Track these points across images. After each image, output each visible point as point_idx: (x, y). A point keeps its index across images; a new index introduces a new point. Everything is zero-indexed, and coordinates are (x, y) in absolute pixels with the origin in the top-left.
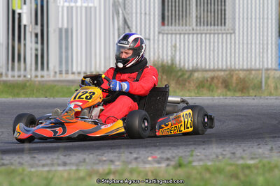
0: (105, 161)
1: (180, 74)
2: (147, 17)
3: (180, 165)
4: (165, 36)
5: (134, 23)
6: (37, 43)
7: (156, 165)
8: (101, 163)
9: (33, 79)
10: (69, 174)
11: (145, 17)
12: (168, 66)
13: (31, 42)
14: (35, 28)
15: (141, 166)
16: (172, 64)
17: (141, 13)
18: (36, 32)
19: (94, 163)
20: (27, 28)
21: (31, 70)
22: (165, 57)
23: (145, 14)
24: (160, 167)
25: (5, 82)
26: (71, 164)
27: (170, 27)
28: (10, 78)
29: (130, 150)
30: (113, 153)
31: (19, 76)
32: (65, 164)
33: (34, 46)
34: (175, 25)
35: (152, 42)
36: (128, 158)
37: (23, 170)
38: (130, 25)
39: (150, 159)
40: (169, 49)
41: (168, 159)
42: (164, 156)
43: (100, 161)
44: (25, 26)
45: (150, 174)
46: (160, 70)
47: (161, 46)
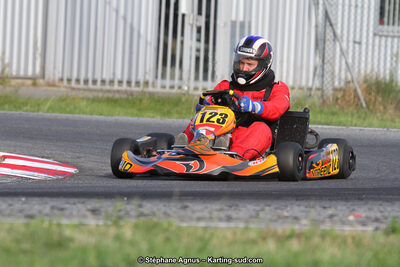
0: (287, 217)
2: (359, 11)
3: (393, 230)
4: (383, 39)
5: (340, 19)
6: (199, 40)
7: (360, 228)
8: (281, 221)
9: (191, 92)
10: (235, 233)
11: (356, 11)
12: (385, 83)
13: (191, 39)
14: (197, 20)
15: (338, 228)
16: (392, 81)
17: (350, 6)
18: (199, 24)
19: (271, 221)
20: (186, 19)
21: (189, 79)
22: (382, 70)
23: (356, 6)
24: (364, 232)
25: (151, 95)
26: (238, 219)
27: (391, 28)
28: (158, 89)
29: (327, 204)
30: (299, 205)
31: (172, 87)
32: (229, 219)
33: (194, 44)
34: (398, 24)
35: (364, 46)
36: (319, 214)
37: (170, 224)
38: (333, 22)
39: (351, 218)
40: (389, 58)
41: (377, 220)
42: (373, 214)
43: (279, 217)
44: (183, 15)
45: (350, 241)
46: (374, 88)
47: (376, 54)
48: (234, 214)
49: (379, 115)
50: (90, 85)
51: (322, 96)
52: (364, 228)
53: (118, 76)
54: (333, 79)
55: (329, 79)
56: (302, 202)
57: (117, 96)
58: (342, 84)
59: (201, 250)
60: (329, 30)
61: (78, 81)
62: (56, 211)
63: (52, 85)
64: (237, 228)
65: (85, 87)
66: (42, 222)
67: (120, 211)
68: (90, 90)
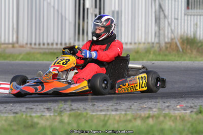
0: (146, 108)
1: (200, 45)
2: (177, 3)
3: (200, 112)
4: (189, 17)
5: (167, 8)
7: (183, 112)
8: (143, 110)
10: (120, 117)
11: (175, 3)
12: (191, 39)
14: (95, 11)
16: (194, 37)
18: (96, 13)
19: (138, 110)
20: (89, 11)
22: (189, 32)
26: (121, 110)
27: (193, 11)
29: (165, 100)
30: (151, 102)
32: (116, 110)
34: (197, 9)
35: (179, 21)
36: (162, 106)
37: (87, 114)
38: (164, 9)
39: (178, 107)
40: (192, 26)
41: (191, 107)
42: (189, 105)
43: (142, 108)
44: (88, 9)
45: (178, 118)
46: (185, 42)
47: (186, 24)
48: (119, 107)
49: (188, 55)
50: (42, 46)
51: (159, 47)
52: (185, 112)
53: (56, 41)
54: (164, 38)
55: (163, 38)
56: (152, 100)
57: (55, 51)
58: (170, 40)
59: (103, 126)
60: (162, 13)
61: (35, 44)
62: (28, 110)
63: (22, 47)
64: (121, 114)
65: (39, 47)
66: (22, 115)
67: (61, 108)
68: (42, 49)
